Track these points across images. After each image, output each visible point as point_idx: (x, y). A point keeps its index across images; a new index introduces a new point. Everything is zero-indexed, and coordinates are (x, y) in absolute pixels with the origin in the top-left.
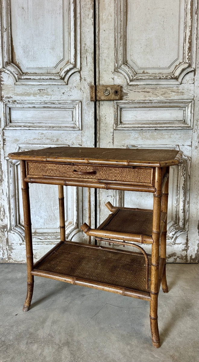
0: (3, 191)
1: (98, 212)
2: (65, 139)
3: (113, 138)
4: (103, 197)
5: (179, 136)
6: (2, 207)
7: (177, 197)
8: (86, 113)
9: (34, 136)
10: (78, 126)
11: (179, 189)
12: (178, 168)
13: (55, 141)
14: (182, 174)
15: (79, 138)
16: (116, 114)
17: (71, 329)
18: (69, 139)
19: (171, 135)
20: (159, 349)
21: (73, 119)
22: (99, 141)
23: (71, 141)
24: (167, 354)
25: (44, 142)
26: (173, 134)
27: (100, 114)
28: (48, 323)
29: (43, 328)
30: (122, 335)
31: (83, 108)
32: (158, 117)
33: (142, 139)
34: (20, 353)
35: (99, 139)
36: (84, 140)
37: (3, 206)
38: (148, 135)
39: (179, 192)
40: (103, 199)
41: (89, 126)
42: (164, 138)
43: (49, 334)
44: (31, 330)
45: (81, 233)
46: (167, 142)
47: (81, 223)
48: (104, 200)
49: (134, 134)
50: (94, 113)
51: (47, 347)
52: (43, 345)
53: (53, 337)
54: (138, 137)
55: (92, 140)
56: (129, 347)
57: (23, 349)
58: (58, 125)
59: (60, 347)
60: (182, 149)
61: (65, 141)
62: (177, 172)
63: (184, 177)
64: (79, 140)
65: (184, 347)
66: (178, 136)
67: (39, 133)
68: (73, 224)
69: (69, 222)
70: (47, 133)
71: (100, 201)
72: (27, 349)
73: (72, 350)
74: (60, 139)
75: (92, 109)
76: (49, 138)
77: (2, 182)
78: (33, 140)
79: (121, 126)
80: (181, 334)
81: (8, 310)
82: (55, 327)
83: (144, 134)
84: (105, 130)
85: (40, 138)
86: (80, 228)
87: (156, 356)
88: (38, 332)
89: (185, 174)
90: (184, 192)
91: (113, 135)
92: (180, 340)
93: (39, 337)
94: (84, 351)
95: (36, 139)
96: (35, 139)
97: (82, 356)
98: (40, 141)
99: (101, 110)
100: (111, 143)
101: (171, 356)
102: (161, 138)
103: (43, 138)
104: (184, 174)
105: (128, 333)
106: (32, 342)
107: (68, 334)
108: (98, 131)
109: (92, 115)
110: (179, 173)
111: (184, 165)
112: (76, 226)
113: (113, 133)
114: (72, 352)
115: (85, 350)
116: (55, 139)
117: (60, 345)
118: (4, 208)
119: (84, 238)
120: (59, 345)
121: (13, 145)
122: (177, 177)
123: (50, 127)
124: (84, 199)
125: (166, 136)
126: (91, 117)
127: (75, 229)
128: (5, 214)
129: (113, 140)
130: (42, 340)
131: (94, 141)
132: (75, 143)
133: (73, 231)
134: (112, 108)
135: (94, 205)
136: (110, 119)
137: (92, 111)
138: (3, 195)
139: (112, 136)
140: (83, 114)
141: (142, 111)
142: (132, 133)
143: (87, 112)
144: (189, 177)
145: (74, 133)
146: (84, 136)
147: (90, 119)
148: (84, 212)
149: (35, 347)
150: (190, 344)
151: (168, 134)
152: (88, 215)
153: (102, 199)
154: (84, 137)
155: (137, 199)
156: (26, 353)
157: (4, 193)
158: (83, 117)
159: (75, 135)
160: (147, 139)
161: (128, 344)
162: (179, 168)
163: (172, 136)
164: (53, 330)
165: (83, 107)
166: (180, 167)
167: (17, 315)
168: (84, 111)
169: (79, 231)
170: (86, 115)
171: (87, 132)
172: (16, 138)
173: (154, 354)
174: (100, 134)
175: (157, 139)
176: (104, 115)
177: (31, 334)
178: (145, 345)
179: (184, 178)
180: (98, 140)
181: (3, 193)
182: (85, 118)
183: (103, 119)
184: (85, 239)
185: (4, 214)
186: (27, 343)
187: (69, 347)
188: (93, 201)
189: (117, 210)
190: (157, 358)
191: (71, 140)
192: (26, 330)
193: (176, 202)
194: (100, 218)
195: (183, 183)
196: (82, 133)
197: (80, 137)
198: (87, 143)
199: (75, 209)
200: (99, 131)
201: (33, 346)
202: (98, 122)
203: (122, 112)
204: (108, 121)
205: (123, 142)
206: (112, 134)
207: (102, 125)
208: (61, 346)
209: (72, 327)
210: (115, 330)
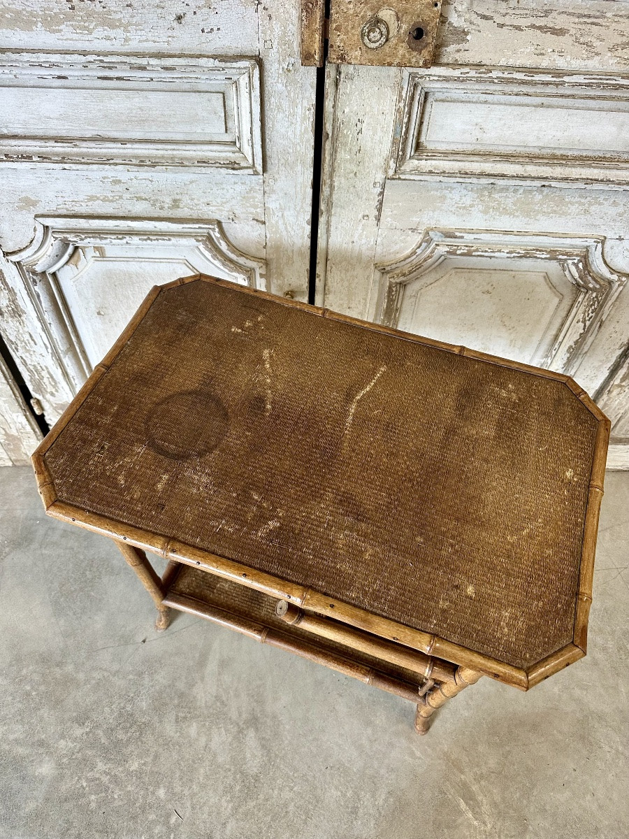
0: (31, 336)
2: (205, 200)
3: (381, 203)
5: (621, 209)
6: (43, 370)
8: (279, 108)
9: (87, 189)
10: (251, 161)
11: (556, 346)
12: (577, 297)
13: (166, 206)
14: (580, 316)
15: (254, 198)
16: (406, 120)
17: (259, 682)
18: (219, 200)
19: (590, 204)
20: (426, 736)
21: (230, 125)
22: (329, 211)
23: (227, 207)
24: (438, 749)
25: (130, 208)
26: (600, 204)
27: (339, 114)
28: (212, 667)
29: (202, 679)
30: (359, 702)
31: (268, 88)
32: (566, 134)
33: (485, 212)
34: (167, 744)
35: (330, 204)
36: (272, 205)
37: (44, 368)
38: (510, 201)
39: (554, 352)
41: (291, 159)
42: (565, 214)
43: (216, 697)
44: (181, 685)
46: (570, 223)
49: (459, 195)
50: (313, 110)
51: (216, 730)
52: (207, 724)
53: (226, 706)
54: (472, 206)
55: (302, 207)
56: (369, 731)
57: (172, 734)
58: (170, 152)
59: (240, 731)
60: (612, 248)
61: (205, 208)
62: (570, 303)
63: (585, 326)
64: (256, 207)
65: (471, 732)
66: (613, 211)
67: (104, 178)
70: (134, 181)
72: (178, 734)
73: (263, 738)
74: (186, 200)
75: (307, 94)
76: (144, 196)
77: (20, 316)
78: (90, 204)
79: (416, 162)
80: (471, 698)
81: (123, 626)
82: (226, 678)
83: (496, 196)
84: (352, 175)
85: (109, 195)
87: (418, 754)
88: (195, 690)
89: (589, 320)
90: (568, 358)
91: (382, 193)
92: (467, 715)
93: (198, 704)
94: (286, 742)
95: (98, 198)
96: (94, 200)
97: (283, 752)
98: (115, 205)
99: (344, 98)
100: (372, 218)
101: (445, 754)
102: (555, 212)
103: (121, 197)
104: (587, 318)
106: (185, 718)
107: (253, 696)
108: (325, 176)
109: (304, 119)
110: (574, 310)
111: (596, 297)
113: (383, 188)
114: (263, 742)
115: (289, 738)
116: (168, 201)
117: (241, 724)
118: (49, 373)
120: (238, 724)
121: (20, 216)
122: (564, 315)
123: (142, 161)
125: (574, 209)
126: (302, 122)
128: (56, 383)
129: (380, 210)
130: (206, 712)
131: (309, 209)
132: (242, 216)
134: (389, 92)
136: (377, 137)
137: (305, 104)
138: (36, 344)
139: (379, 195)
140: (268, 113)
141: (509, 109)
142: (452, 189)
143: (285, 104)
144: (598, 325)
145: (235, 183)
146: (273, 191)
147: (298, 133)
149: (193, 730)
150: (485, 726)
151: (583, 200)
154: (274, 197)
156: (178, 743)
157: (36, 340)
158: (269, 124)
159: (239, 188)
160: (505, 211)
161: (368, 723)
162: (580, 299)
163: (593, 208)
164: (224, 687)
165: (269, 81)
166: (582, 296)
167: (144, 641)
168: (272, 102)
170: (280, 116)
171: (283, 178)
172: (24, 195)
173: (414, 749)
174: (332, 187)
175: (537, 215)
176: (354, 120)
177: (181, 695)
178: (400, 727)
179: (584, 329)
180: (323, 207)
181: (33, 340)
182: (278, 126)
183: (348, 133)
185: (53, 384)
186: (177, 721)
187: (257, 730)
190: (420, 758)
191: (225, 203)
192: (169, 686)
195: (575, 339)
196: (264, 182)
197: (259, 196)
198: (285, 214)
200: (331, 177)
201: (189, 726)
202: (327, 146)
203: (428, 105)
204: (369, 144)
205: (414, 219)
206: (380, 190)
207: (342, 155)
208: (243, 729)
209: (260, 679)
210: (345, 687)
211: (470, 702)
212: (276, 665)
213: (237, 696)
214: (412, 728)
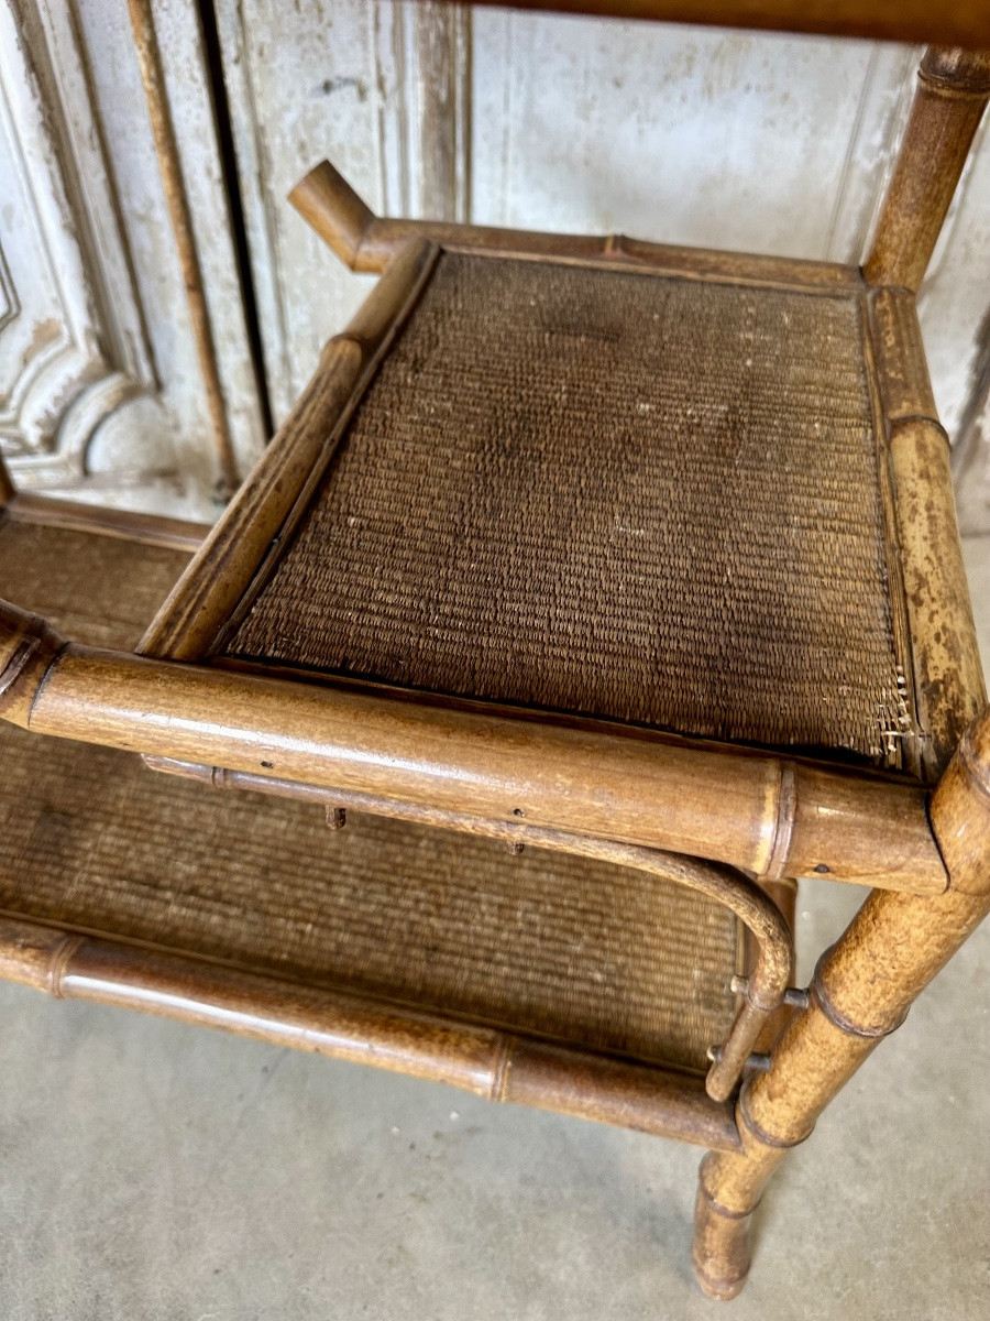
1: (258, 237)
4: (282, 93)
7: (894, 95)
17: (124, 1193)
20: (742, 1299)
30: (488, 1212)
40: (290, 117)
45: (147, 404)
47: (128, 333)
48: (294, 128)
65: (893, 1258)
68: (73, 344)
69: (37, 323)
71: (259, 131)
80: (866, 1141)
86: (131, 369)
92: (864, 1199)
105: (526, 1181)
107: (99, 1248)
112: (100, 361)
119: (179, 439)
124: (113, 120)
127: (90, 378)
133: (80, 395)
135: (209, 172)
148: (139, 235)
150: (932, 1229)
152: (175, 268)
153: (278, 116)
155: (584, 110)
161: (529, 1286)
169: (130, 393)
178: (646, 1281)
184: (187, 448)
188: (198, 135)
189: (418, 267)
193: (878, 139)
194: (279, 287)
199: (52, 216)
209: (131, 1179)
210: (435, 1166)
211: (865, 1155)
212: (189, 1124)
213: (38, 1254)
214: (687, 1279)
